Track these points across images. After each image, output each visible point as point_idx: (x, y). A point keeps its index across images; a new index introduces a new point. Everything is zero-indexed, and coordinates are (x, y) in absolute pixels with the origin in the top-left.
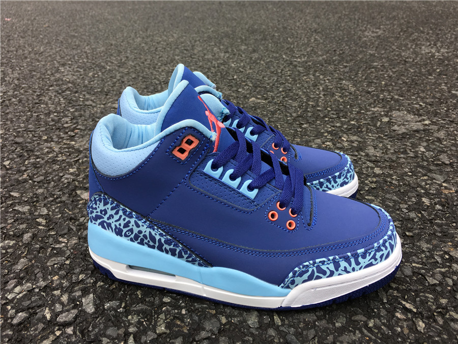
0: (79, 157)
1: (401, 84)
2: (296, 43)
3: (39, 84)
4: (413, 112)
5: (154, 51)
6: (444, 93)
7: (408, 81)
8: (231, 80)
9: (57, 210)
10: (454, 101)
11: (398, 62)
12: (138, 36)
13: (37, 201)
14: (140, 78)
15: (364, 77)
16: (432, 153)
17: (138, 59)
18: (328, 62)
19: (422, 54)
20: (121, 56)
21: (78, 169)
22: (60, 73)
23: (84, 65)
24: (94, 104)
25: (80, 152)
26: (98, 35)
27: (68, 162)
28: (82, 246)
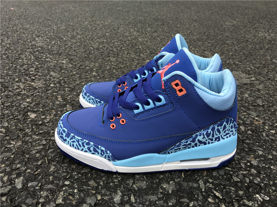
0: (35, 92)
1: (242, 55)
2: (182, 27)
3: (21, 47)
4: (246, 72)
5: (95, 30)
6: (268, 61)
7: (246, 53)
8: (137, 48)
9: (13, 124)
10: (273, 66)
11: (243, 41)
12: (87, 20)
13: (3, 118)
14: (83, 46)
16: (252, 98)
17: (84, 34)
18: (199, 40)
19: (259, 37)
20: (74, 32)
21: (32, 99)
22: (35, 41)
23: (50, 37)
24: (51, 61)
25: (36, 89)
26: (63, 19)
27: (27, 95)
28: (24, 147)
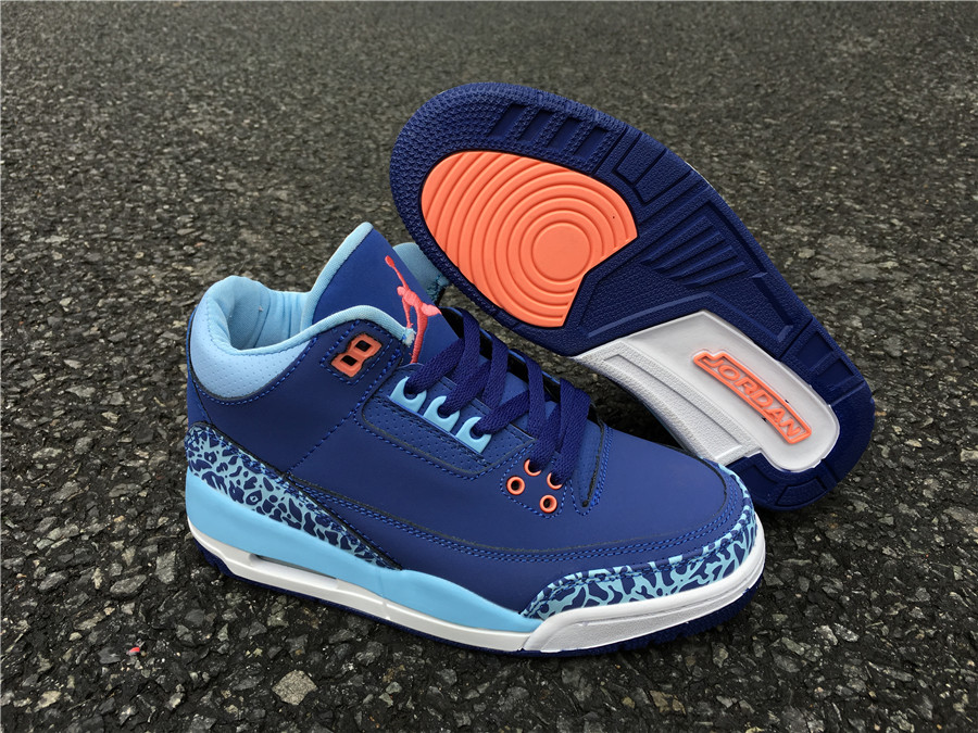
1: (870, 174)
2: (681, 64)
3: (146, 139)
4: (871, 240)
5: (381, 74)
6: (954, 200)
7: (888, 166)
9: (140, 399)
10: (969, 220)
12: (356, 35)
13: (109, 380)
14: (341, 135)
15: (797, 154)
16: (873, 332)
17: (346, 91)
20: (313, 83)
22: (188, 116)
23: (237, 100)
24: (241, 190)
25: (200, 286)
26: (277, 30)
27: (174, 307)
28: (173, 467)
